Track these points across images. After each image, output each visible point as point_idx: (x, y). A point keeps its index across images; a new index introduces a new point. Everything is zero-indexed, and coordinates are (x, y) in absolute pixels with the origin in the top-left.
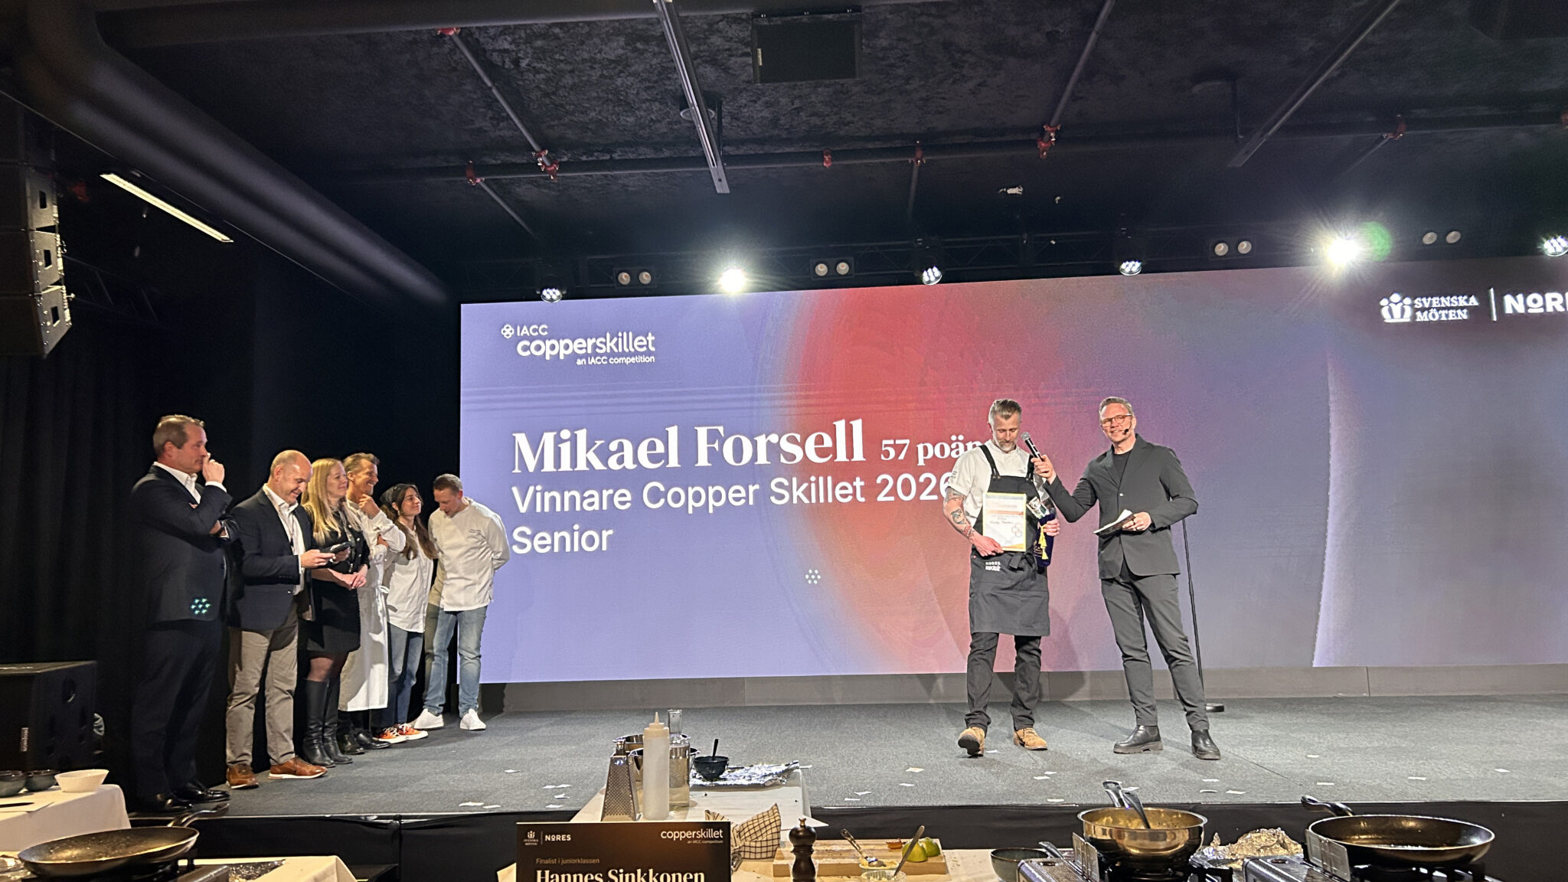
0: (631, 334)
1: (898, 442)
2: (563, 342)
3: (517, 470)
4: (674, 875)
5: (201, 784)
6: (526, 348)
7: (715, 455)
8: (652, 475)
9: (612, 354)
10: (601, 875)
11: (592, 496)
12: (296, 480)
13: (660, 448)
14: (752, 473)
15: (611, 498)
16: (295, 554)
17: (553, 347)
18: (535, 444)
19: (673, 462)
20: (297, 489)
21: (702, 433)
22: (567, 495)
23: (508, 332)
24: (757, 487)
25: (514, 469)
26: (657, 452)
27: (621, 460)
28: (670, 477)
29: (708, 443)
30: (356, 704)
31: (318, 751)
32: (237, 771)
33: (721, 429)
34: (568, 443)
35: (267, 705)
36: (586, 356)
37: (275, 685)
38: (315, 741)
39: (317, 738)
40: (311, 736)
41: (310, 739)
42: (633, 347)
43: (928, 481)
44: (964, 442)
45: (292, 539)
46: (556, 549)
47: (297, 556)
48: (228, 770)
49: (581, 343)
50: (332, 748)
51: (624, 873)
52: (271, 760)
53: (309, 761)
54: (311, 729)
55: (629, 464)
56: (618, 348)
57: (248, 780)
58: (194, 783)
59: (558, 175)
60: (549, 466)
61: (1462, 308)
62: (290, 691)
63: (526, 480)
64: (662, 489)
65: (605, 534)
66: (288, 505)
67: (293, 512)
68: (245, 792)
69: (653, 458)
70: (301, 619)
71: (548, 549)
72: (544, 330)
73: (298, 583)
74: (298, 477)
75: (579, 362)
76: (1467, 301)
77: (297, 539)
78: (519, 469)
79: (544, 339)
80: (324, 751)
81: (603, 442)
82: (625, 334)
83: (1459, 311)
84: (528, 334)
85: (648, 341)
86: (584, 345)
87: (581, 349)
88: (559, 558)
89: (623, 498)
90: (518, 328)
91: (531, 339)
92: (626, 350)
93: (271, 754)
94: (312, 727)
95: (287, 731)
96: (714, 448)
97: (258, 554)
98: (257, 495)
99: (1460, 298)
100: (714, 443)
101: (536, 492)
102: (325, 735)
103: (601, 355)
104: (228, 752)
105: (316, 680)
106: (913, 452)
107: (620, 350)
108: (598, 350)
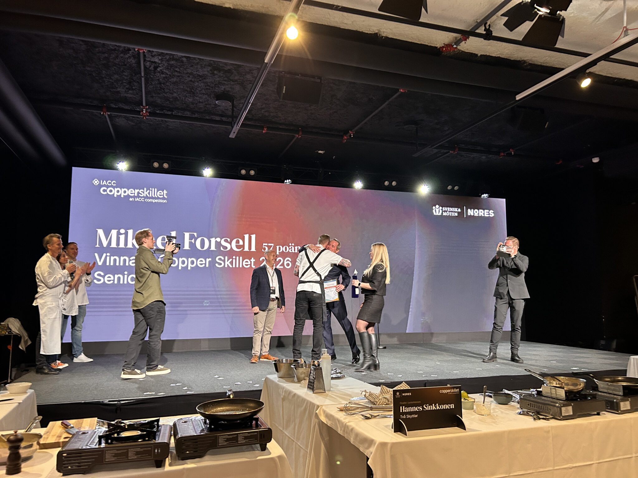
0: (156, 189)
1: (269, 245)
2: (123, 190)
3: (97, 246)
4: (444, 405)
6: (104, 191)
7: (192, 245)
9: (147, 197)
10: (421, 407)
14: (208, 253)
17: (118, 191)
18: (107, 234)
21: (187, 235)
22: (122, 258)
23: (96, 182)
24: (210, 259)
29: (189, 240)
33: (195, 234)
34: (124, 235)
36: (134, 197)
42: (157, 195)
43: (280, 261)
44: (294, 246)
46: (116, 282)
49: (132, 191)
51: (429, 406)
56: (149, 195)
59: (147, 117)
60: (114, 245)
61: (456, 212)
63: (102, 250)
71: (112, 282)
72: (114, 183)
75: (131, 199)
76: (458, 210)
79: (114, 187)
82: (153, 189)
83: (455, 213)
84: (106, 184)
85: (164, 193)
86: (133, 192)
87: (131, 193)
88: (116, 286)
90: (101, 181)
91: (108, 187)
92: (154, 196)
96: (192, 242)
99: (456, 208)
100: (192, 240)
101: (106, 256)
103: (141, 197)
107: (151, 196)
108: (140, 195)
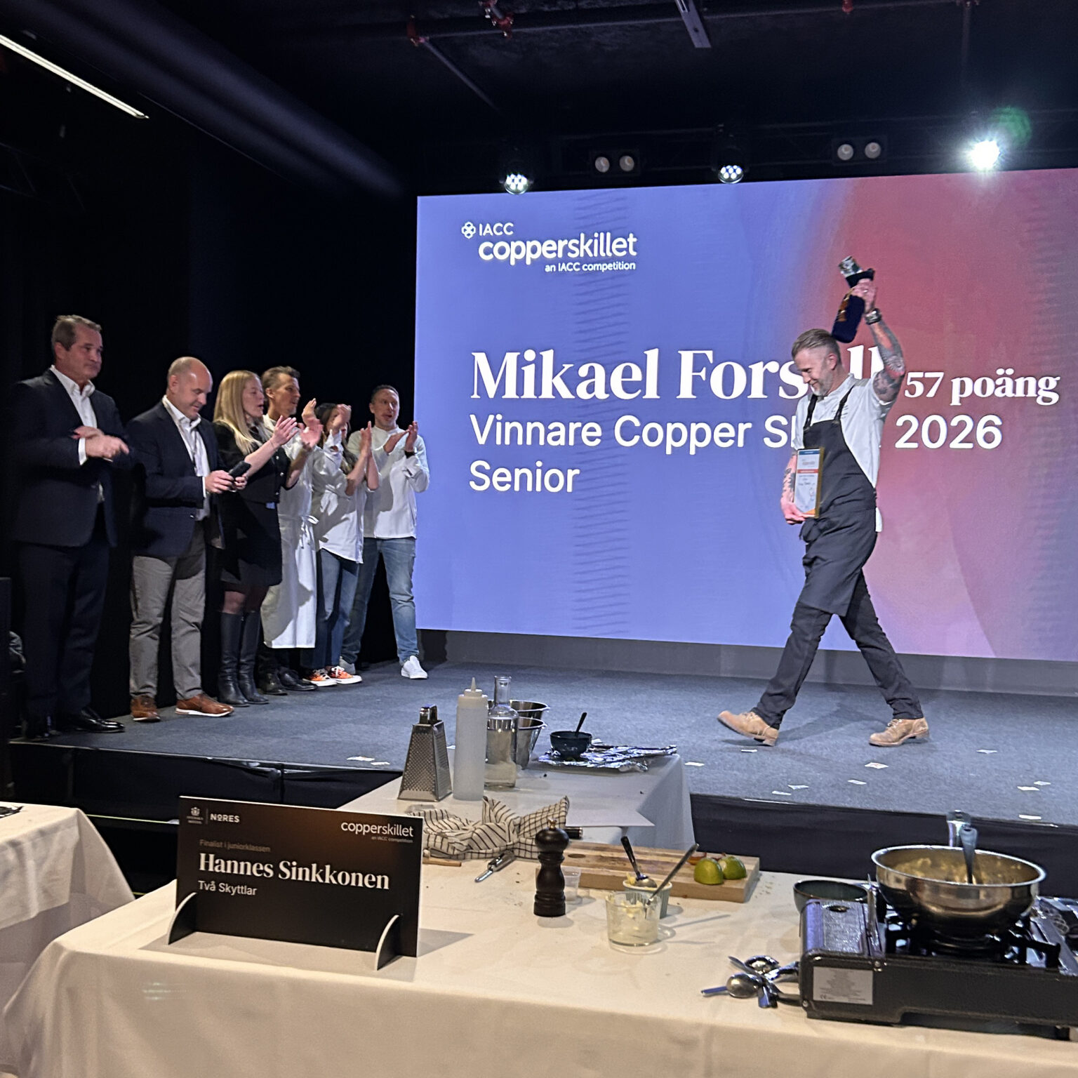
0: (608, 235)
1: (928, 375)
2: (530, 244)
3: (475, 396)
4: (354, 875)
5: (96, 714)
6: (488, 251)
7: (701, 386)
8: (626, 407)
9: (586, 260)
10: (272, 866)
11: (557, 429)
12: (194, 391)
13: (637, 375)
14: (743, 409)
15: (578, 432)
16: (199, 475)
17: (518, 251)
18: (495, 366)
19: (651, 392)
20: (196, 401)
21: (687, 358)
22: (530, 426)
23: (468, 230)
24: (749, 425)
25: (473, 394)
26: (633, 379)
27: (591, 389)
28: (646, 410)
29: (693, 370)
30: (281, 642)
31: (233, 689)
32: (139, 701)
33: (709, 354)
34: (533, 366)
35: (173, 636)
36: (556, 262)
37: (181, 616)
38: (229, 678)
39: (231, 674)
40: (225, 672)
41: (223, 674)
42: (611, 251)
43: (962, 425)
44: (1013, 377)
45: (194, 458)
46: (517, 488)
47: (201, 477)
48: (133, 701)
49: (550, 245)
50: (249, 686)
51: (298, 867)
52: (178, 695)
53: (221, 700)
54: (224, 664)
55: (600, 393)
56: (593, 252)
57: (149, 713)
58: (88, 712)
59: (514, 30)
60: (511, 393)
62: (196, 624)
63: (487, 406)
64: (637, 423)
65: (571, 473)
66: (188, 420)
67: (197, 428)
68: (144, 725)
69: (627, 387)
70: (209, 548)
71: (508, 487)
72: (509, 229)
73: (202, 508)
74: (196, 387)
75: (548, 269)
77: (200, 459)
78: (478, 394)
79: (508, 240)
80: (238, 689)
81: (572, 365)
82: (602, 234)
84: (492, 234)
85: (628, 243)
86: (554, 248)
87: (550, 252)
88: (518, 498)
89: (591, 434)
90: (481, 226)
91: (494, 240)
92: (603, 254)
93: (177, 687)
94: (226, 662)
95: (193, 665)
96: (700, 376)
97: (158, 474)
98: (156, 408)
100: (700, 370)
101: (495, 421)
102: (242, 672)
103: (574, 261)
104: (132, 683)
105: (229, 612)
106: (946, 388)
107: (596, 255)
108: (570, 255)
